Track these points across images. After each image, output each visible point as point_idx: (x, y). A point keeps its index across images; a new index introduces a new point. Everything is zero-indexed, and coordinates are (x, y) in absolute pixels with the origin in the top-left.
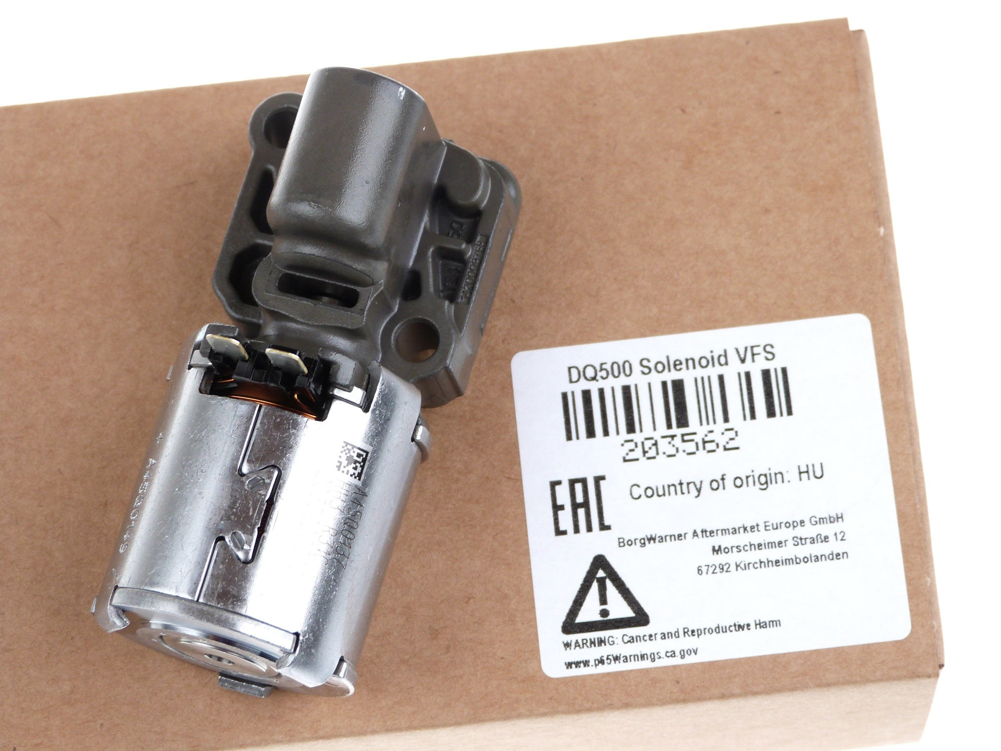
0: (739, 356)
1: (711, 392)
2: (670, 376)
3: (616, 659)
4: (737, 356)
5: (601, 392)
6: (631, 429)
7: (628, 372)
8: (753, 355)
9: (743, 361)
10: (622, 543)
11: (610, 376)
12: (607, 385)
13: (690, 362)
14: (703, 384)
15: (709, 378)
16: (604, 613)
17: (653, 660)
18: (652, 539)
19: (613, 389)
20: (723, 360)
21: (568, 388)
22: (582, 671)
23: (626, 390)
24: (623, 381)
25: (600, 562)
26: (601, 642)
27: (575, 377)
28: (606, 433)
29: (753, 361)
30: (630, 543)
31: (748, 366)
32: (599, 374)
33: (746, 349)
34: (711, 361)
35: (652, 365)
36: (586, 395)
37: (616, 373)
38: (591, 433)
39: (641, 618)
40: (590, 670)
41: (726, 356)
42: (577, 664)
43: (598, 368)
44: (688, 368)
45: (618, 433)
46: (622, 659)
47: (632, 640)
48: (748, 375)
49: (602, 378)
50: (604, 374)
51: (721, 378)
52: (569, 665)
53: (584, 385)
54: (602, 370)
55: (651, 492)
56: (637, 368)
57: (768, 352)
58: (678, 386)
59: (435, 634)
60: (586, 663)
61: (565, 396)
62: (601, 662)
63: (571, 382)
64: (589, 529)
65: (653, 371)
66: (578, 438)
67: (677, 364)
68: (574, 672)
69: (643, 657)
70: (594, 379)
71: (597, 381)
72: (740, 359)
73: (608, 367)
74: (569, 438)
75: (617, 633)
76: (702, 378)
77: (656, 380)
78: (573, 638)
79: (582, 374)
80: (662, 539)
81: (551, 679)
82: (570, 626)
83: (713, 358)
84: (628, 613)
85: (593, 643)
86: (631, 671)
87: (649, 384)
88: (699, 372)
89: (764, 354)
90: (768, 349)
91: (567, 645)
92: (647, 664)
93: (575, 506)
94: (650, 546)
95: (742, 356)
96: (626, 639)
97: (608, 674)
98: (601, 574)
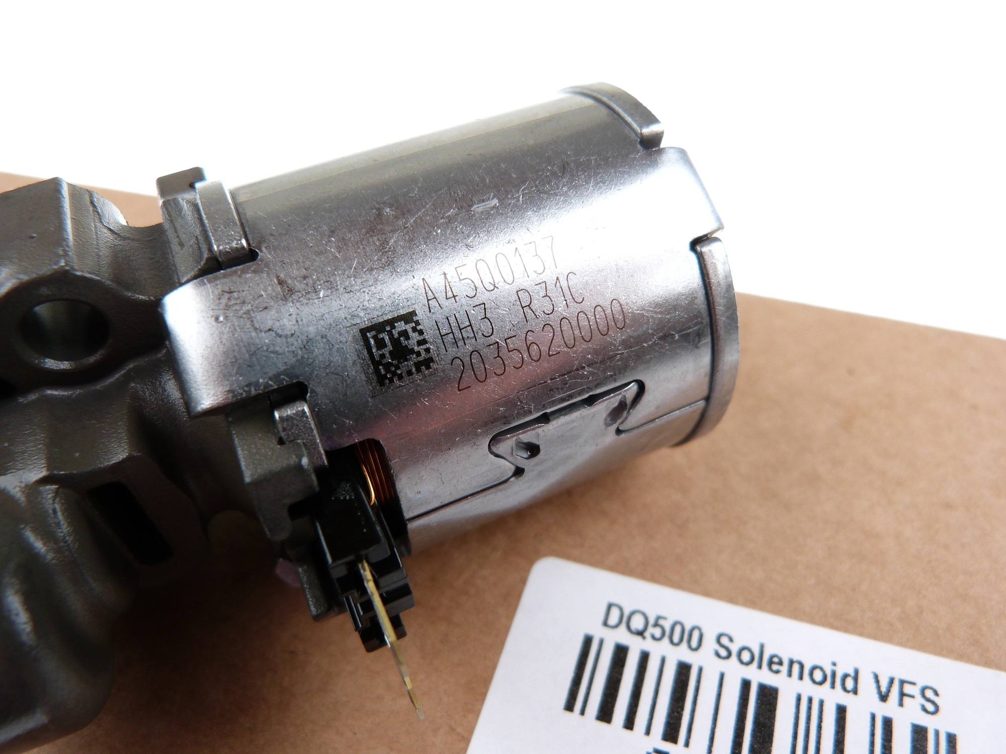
0: (879, 687)
1: (820, 727)
2: (759, 676)
4: (874, 685)
5: (644, 658)
6: (671, 734)
7: (694, 643)
8: (902, 695)
9: (884, 698)
11: (666, 640)
12: (658, 650)
13: (796, 668)
14: (810, 708)
15: (821, 703)
19: (663, 661)
20: (850, 684)
21: (598, 632)
23: (683, 670)
24: (683, 654)
27: (614, 618)
28: (629, 724)
29: (901, 704)
31: (890, 709)
32: (651, 630)
33: (892, 681)
34: (830, 679)
35: (734, 648)
36: (621, 653)
37: (676, 638)
38: (605, 714)
41: (856, 679)
43: (652, 621)
44: (790, 674)
45: (648, 732)
48: (888, 724)
49: (653, 637)
50: (657, 632)
51: (841, 711)
53: (622, 636)
54: (656, 625)
56: (710, 644)
57: (928, 700)
58: (768, 696)
61: (588, 641)
63: (605, 624)
65: (734, 657)
66: (583, 713)
67: (774, 663)
70: (641, 633)
71: (644, 638)
72: (880, 692)
73: (667, 625)
74: (569, 707)
76: (810, 700)
77: (736, 673)
79: (625, 620)
83: (834, 674)
87: (722, 676)
88: (807, 688)
89: (920, 700)
90: (929, 694)
95: (884, 689)
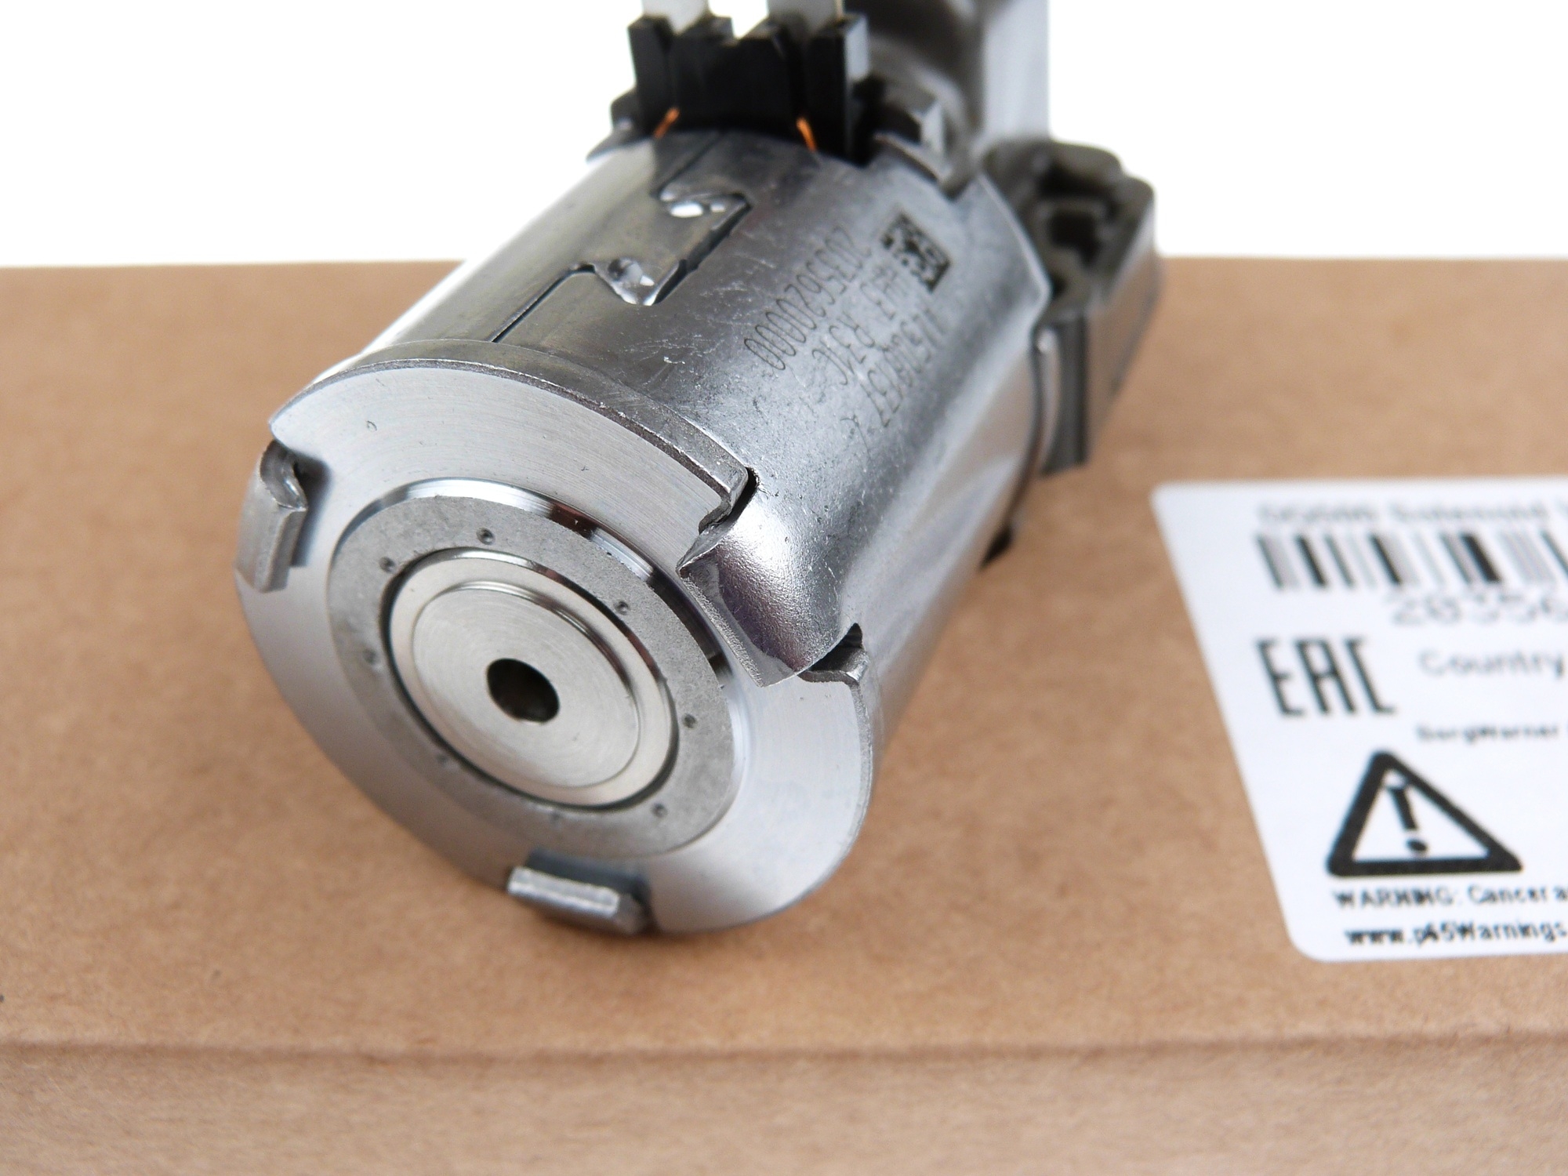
2: (1454, 528)
3: (1465, 930)
5: (1330, 540)
6: (1394, 577)
10: (1424, 734)
12: (1338, 529)
15: (1523, 532)
16: (1418, 846)
17: (1551, 937)
18: (1486, 732)
19: (1350, 537)
21: (1267, 530)
22: (1386, 951)
24: (1366, 526)
25: (1382, 763)
26: (1421, 897)
28: (1349, 581)
30: (1444, 735)
36: (1303, 542)
38: (1319, 578)
39: (1500, 860)
40: (1408, 950)
42: (1376, 936)
44: (1481, 519)
46: (1478, 933)
47: (1491, 897)
52: (1356, 937)
53: (1294, 527)
55: (1464, 666)
58: (1470, 540)
59: (1031, 861)
60: (1396, 936)
61: (1262, 541)
62: (1429, 934)
64: (1350, 706)
66: (1297, 586)
68: (1367, 951)
69: (1525, 930)
75: (1456, 884)
77: (1426, 529)
78: (1356, 885)
80: (1509, 734)
81: (1315, 964)
82: (1342, 862)
84: (1470, 848)
85: (1402, 898)
86: (1504, 958)
87: (1416, 535)
91: (1345, 899)
92: (1536, 945)
93: (1315, 679)
94: (1484, 744)
96: (1478, 895)
97: (1451, 961)
98: (1392, 779)
